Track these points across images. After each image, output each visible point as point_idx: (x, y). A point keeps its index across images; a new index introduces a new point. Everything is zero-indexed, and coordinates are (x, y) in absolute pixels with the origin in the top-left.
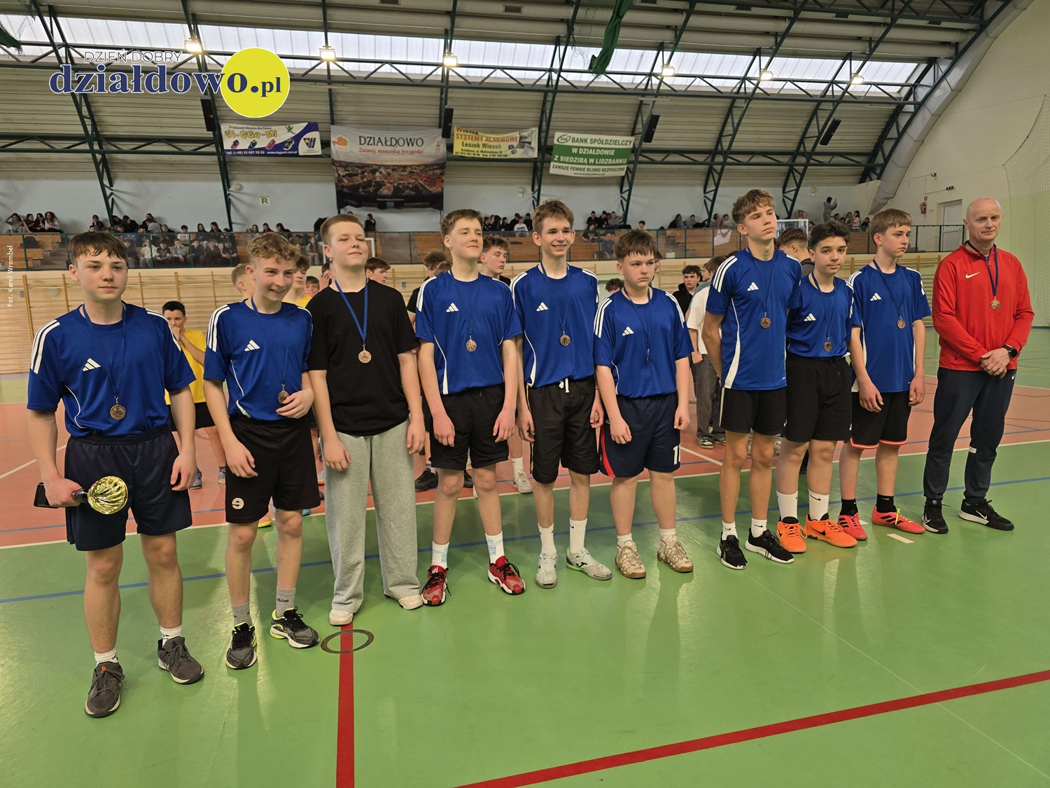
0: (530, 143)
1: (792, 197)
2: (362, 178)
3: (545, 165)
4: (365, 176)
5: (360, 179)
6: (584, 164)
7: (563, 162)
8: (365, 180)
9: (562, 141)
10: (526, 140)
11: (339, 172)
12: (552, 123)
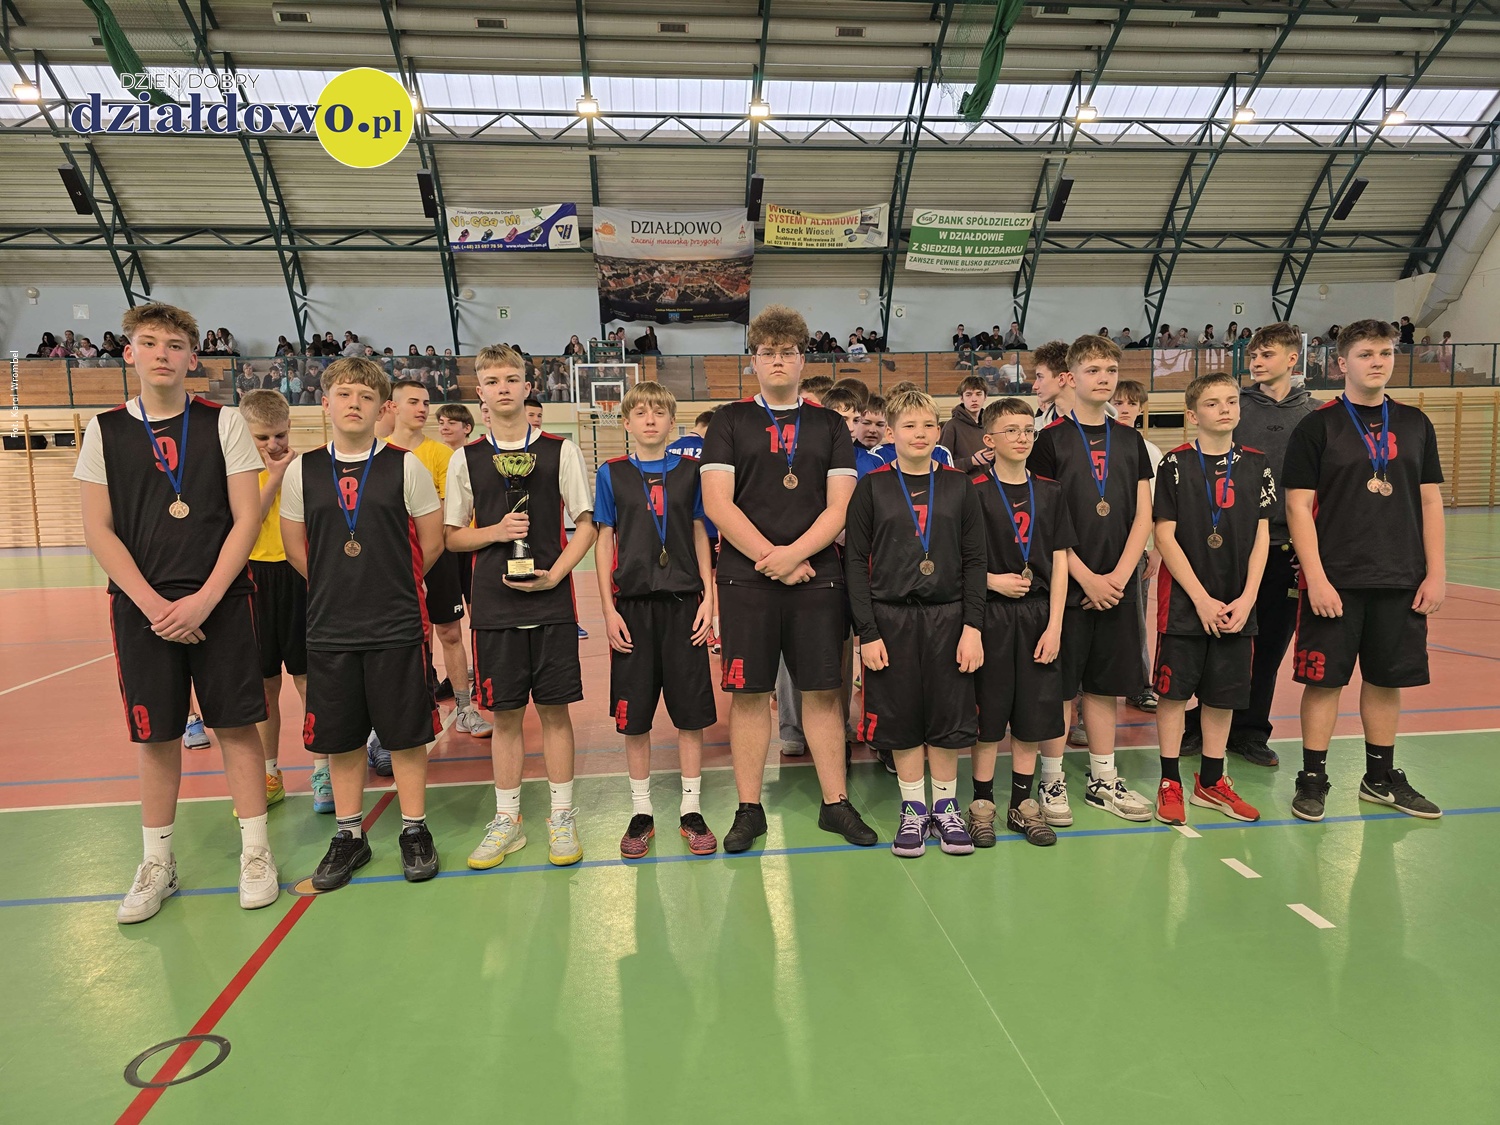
0: (876, 226)
1: (1287, 301)
2: (635, 280)
3: (899, 257)
4: (639, 278)
5: (632, 281)
6: (958, 255)
7: (925, 253)
8: (639, 282)
10: (871, 222)
11: (604, 272)
12: (909, 197)
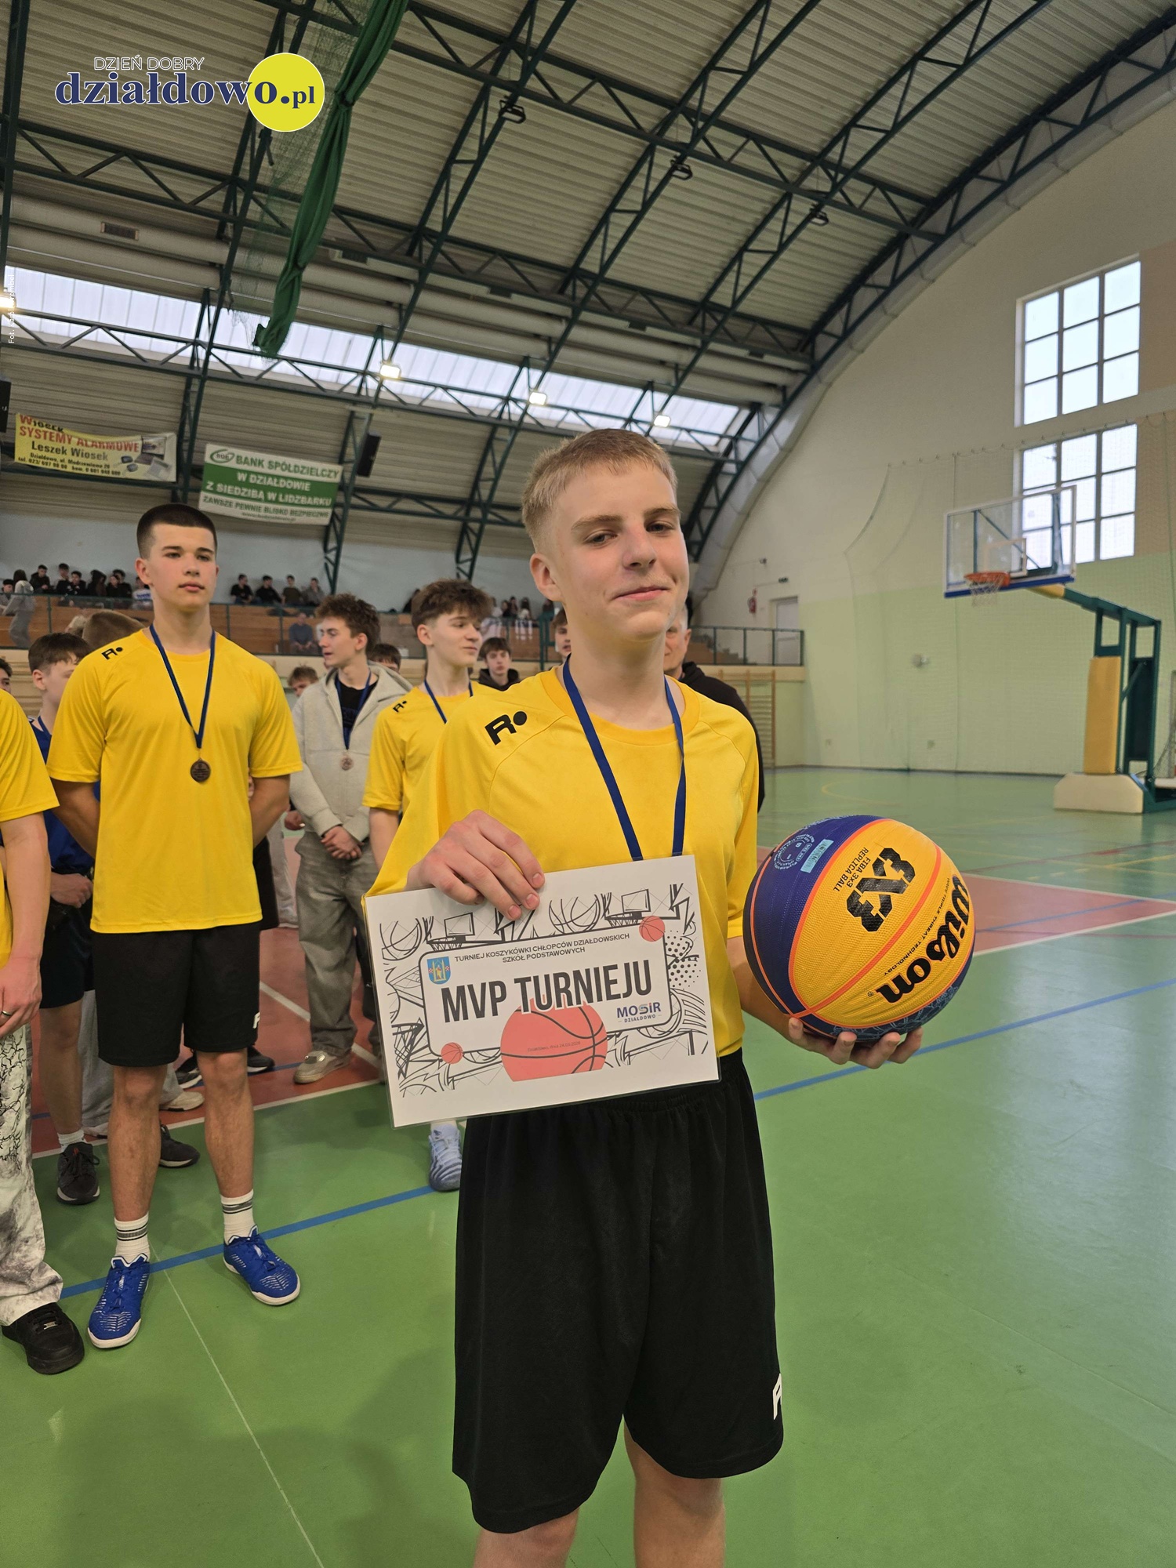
9: (220, 459)
12: (199, 429)
